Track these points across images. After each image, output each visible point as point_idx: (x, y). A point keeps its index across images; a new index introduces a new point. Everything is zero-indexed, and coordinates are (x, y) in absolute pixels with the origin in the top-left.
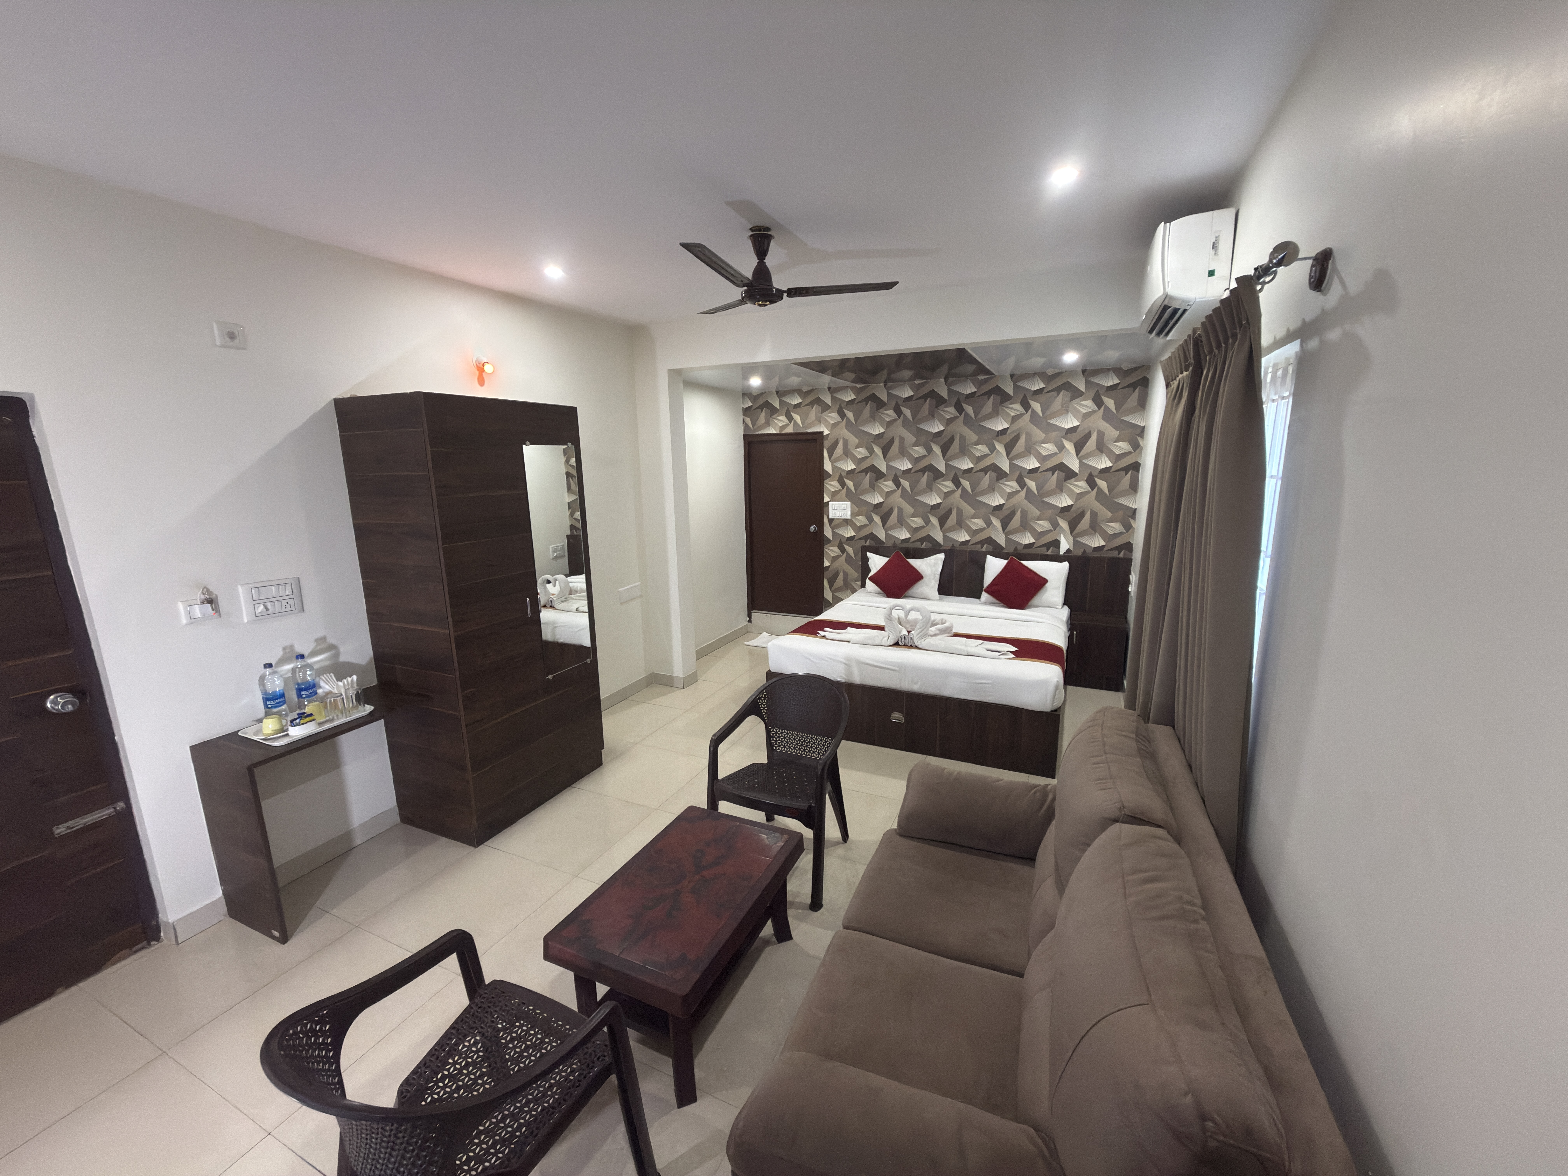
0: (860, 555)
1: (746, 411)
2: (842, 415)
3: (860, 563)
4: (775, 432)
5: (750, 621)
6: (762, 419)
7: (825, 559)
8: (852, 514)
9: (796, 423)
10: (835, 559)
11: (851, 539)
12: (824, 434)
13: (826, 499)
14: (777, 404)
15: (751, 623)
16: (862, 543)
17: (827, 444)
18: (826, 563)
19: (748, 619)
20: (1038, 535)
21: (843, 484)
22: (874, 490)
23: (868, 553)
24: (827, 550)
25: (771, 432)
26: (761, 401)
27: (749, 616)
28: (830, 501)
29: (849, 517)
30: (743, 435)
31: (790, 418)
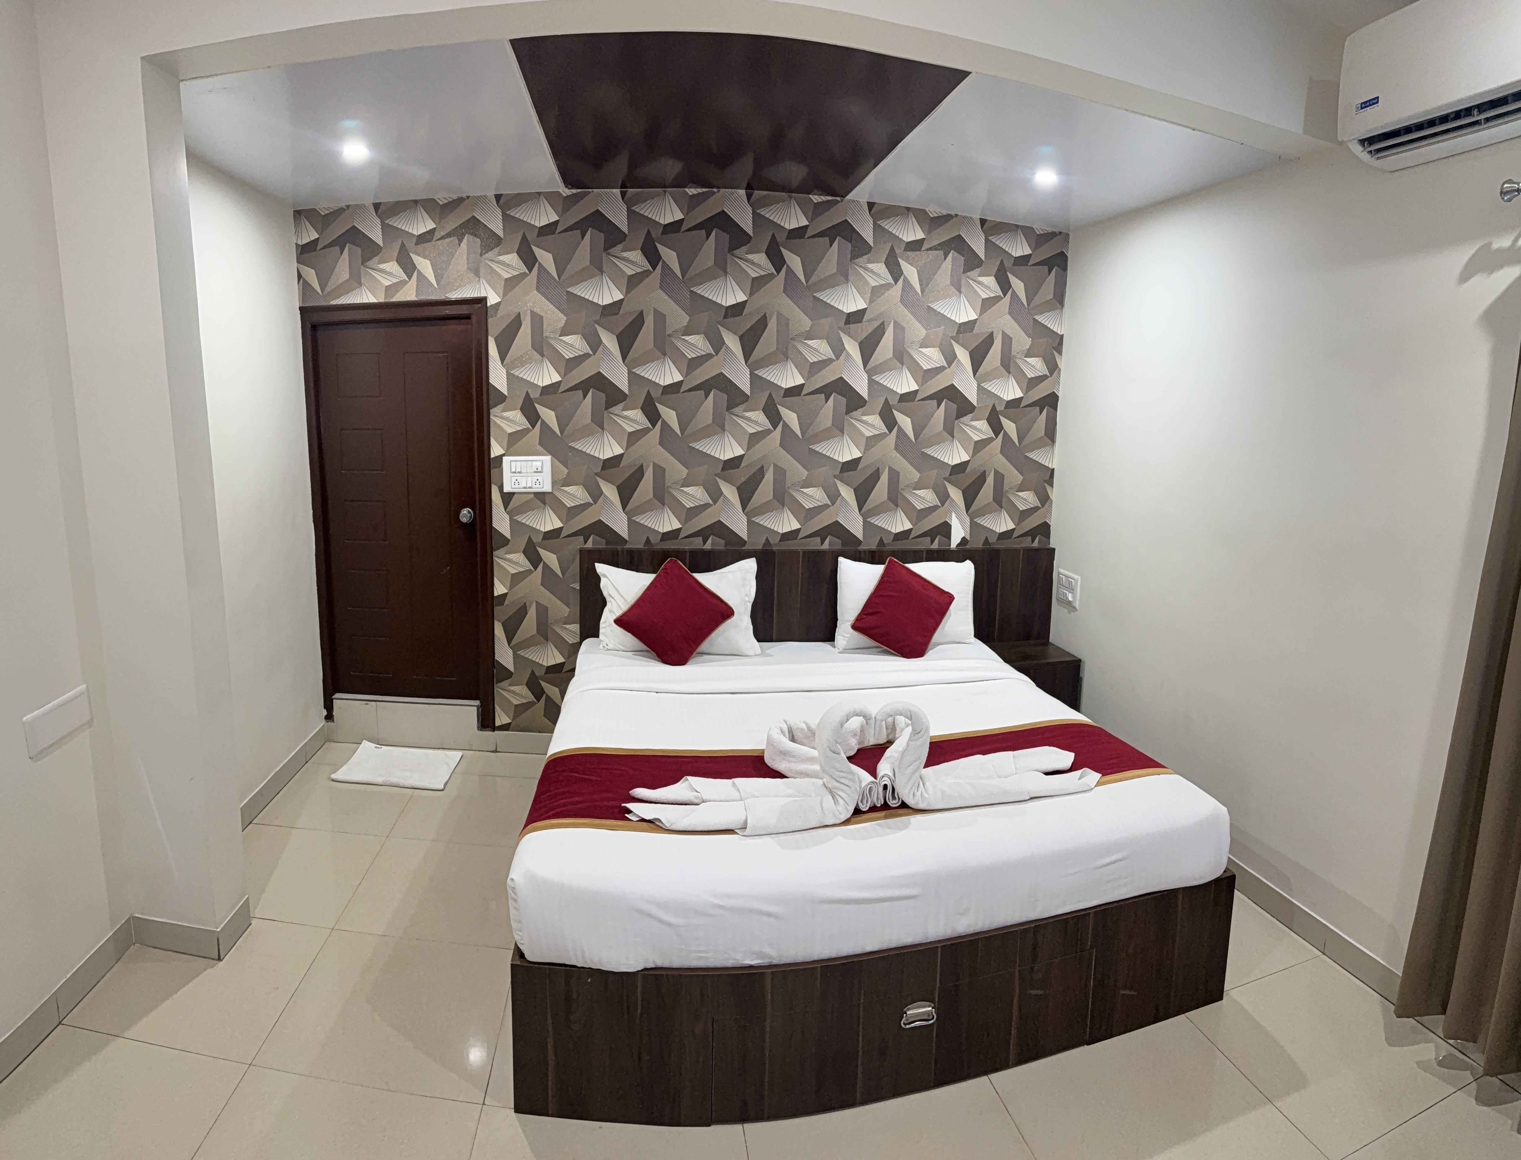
0: (575, 568)
1: (305, 252)
2: (529, 260)
3: (577, 586)
4: (372, 300)
5: (329, 717)
6: (342, 272)
7: (496, 581)
8: (554, 483)
9: (421, 277)
10: (516, 579)
11: (555, 534)
12: (489, 304)
13: (496, 450)
14: (376, 235)
15: (333, 721)
16: (578, 543)
17: (495, 326)
18: (499, 589)
19: (325, 713)
20: (919, 515)
21: (532, 417)
22: (603, 429)
23: (597, 565)
24: (502, 562)
25: (365, 301)
26: (338, 229)
27: (329, 705)
28: (504, 455)
29: (547, 488)
30: (301, 309)
31: (409, 268)
